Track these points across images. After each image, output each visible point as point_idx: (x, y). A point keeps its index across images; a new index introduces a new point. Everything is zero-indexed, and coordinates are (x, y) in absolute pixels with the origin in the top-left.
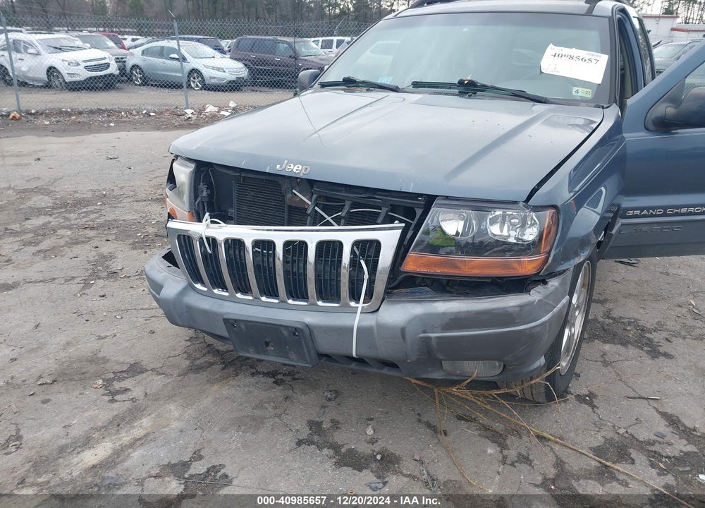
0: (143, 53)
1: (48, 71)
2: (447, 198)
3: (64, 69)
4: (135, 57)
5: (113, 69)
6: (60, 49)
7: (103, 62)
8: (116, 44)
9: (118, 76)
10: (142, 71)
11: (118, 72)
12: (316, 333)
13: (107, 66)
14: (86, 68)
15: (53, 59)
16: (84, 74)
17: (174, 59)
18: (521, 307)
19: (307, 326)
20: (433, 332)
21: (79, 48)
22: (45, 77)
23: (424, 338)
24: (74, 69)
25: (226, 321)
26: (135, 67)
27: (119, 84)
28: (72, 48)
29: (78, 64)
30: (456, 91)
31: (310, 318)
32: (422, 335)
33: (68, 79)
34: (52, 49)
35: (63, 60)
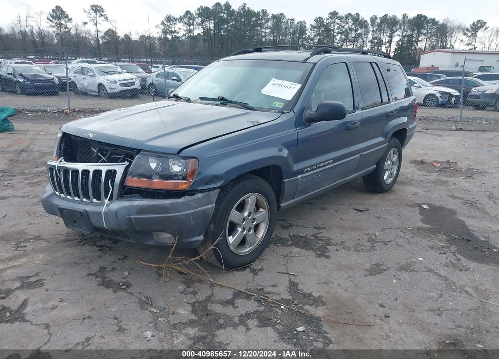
0: (157, 76)
1: (99, 85)
2: (145, 151)
3: (108, 86)
4: (152, 78)
5: (137, 86)
6: (107, 73)
7: (131, 81)
8: (144, 70)
9: (139, 90)
10: (155, 88)
11: (140, 87)
12: (90, 216)
13: (133, 83)
14: (120, 85)
15: (101, 79)
16: (118, 88)
17: (173, 80)
18: (172, 204)
19: (86, 212)
20: (132, 215)
21: (119, 73)
22: (96, 89)
23: (129, 218)
24: (113, 86)
25: (59, 209)
26: (151, 84)
27: (140, 95)
28: (115, 73)
29: (116, 82)
30: (218, 102)
31: (88, 208)
32: (128, 217)
33: (109, 91)
34: (103, 73)
35: (108, 80)
